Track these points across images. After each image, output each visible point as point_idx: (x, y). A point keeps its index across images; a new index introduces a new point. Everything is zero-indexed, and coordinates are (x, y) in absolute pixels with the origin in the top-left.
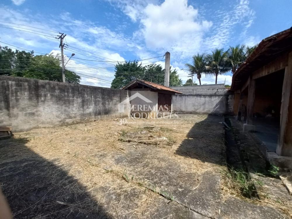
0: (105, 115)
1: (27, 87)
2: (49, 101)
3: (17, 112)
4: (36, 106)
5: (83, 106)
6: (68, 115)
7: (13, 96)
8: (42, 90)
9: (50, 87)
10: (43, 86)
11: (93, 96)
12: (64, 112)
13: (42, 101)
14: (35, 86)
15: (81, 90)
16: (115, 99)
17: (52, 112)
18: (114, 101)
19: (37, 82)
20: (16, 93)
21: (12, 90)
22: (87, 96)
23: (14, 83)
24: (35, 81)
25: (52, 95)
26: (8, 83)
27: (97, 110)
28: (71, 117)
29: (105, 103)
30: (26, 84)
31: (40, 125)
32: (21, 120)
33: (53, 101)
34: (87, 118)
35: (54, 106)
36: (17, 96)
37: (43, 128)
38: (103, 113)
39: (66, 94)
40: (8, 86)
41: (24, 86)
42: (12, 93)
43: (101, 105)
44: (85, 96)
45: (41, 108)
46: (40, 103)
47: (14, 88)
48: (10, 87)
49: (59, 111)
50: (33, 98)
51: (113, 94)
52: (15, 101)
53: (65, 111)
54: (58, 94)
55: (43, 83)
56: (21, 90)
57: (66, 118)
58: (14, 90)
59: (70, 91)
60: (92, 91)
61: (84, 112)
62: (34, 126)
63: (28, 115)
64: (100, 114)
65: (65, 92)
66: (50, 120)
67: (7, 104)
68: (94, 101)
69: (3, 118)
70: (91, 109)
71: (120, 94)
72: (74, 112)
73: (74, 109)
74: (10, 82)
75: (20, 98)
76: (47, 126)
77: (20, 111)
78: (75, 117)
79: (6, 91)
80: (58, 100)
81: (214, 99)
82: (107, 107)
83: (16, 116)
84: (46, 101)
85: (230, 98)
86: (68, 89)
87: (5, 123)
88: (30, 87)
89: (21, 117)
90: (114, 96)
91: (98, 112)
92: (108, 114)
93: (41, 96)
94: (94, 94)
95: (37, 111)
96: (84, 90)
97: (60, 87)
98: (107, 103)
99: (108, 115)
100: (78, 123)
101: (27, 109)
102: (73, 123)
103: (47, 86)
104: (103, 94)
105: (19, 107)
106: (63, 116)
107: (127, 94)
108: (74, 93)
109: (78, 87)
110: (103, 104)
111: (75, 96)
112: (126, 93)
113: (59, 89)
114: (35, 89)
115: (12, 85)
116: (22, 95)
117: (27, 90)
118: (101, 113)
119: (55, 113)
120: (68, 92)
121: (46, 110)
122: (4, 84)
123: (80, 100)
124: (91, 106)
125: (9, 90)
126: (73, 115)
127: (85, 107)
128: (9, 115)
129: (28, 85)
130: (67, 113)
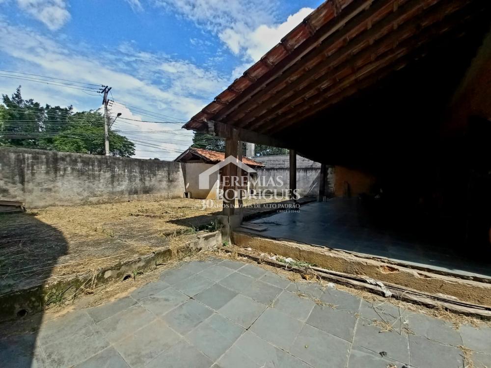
0: (144, 194)
1: (45, 160)
2: (69, 175)
3: (32, 187)
4: (53, 181)
5: (113, 182)
6: (91, 193)
7: (29, 170)
8: (62, 164)
9: (71, 159)
10: (63, 159)
11: (126, 170)
12: (87, 189)
13: (61, 176)
14: (53, 159)
15: (111, 163)
16: (160, 174)
17: (72, 188)
18: (158, 176)
19: (56, 154)
20: (32, 166)
21: (28, 164)
22: (118, 170)
23: (30, 155)
24: (54, 153)
25: (73, 169)
26: (24, 156)
27: (133, 187)
28: (96, 195)
29: (144, 179)
30: (44, 156)
31: (57, 203)
32: (36, 196)
33: (74, 176)
34: (117, 197)
35: (75, 181)
36: (33, 169)
37: (61, 206)
38: (142, 192)
39: (91, 167)
40: (24, 159)
41: (41, 159)
42: (28, 167)
43: (138, 181)
44: (116, 170)
45: (59, 184)
46: (58, 178)
47: (30, 161)
48: (26, 161)
49: (81, 187)
50: (50, 172)
51: (156, 168)
52: (30, 175)
53: (89, 187)
54: (80, 167)
55: (63, 155)
56: (38, 163)
57: (89, 196)
58: (30, 164)
59: (96, 164)
60: (126, 164)
61: (114, 190)
62: (50, 203)
63: (44, 191)
64: (136, 192)
65: (89, 166)
66: (69, 197)
67: (21, 178)
68: (128, 177)
69: (16, 193)
70: (124, 185)
71: (169, 168)
72: (100, 189)
73: (100, 186)
74: (26, 155)
75: (36, 172)
76: (66, 204)
77: (36, 186)
78: (101, 196)
79: (22, 164)
80: (80, 174)
81: (311, 173)
82: (147, 184)
83: (31, 191)
84: (65, 176)
85: (330, 173)
86: (93, 162)
87: (18, 199)
88: (47, 160)
89: (37, 192)
90: (158, 170)
91: (133, 190)
92: (148, 193)
93: (60, 170)
94: (128, 167)
95: (54, 187)
96: (114, 163)
97: (84, 159)
98: (148, 179)
99: (148, 195)
100: (105, 203)
101: (43, 184)
102: (98, 203)
103: (68, 159)
104: (141, 167)
105: (34, 181)
106: (86, 194)
107: (179, 168)
108: (101, 166)
109: (107, 159)
110: (141, 180)
111: (102, 170)
112: (177, 166)
113: (82, 161)
114: (53, 162)
115: (28, 158)
116: (39, 169)
117: (44, 163)
118: (139, 192)
119: (75, 190)
120: (93, 165)
121: (65, 186)
122: (19, 157)
123: (108, 175)
124: (124, 183)
125: (24, 164)
126: (99, 193)
127: (116, 184)
128: (23, 190)
129: (46, 158)
130: (91, 190)
